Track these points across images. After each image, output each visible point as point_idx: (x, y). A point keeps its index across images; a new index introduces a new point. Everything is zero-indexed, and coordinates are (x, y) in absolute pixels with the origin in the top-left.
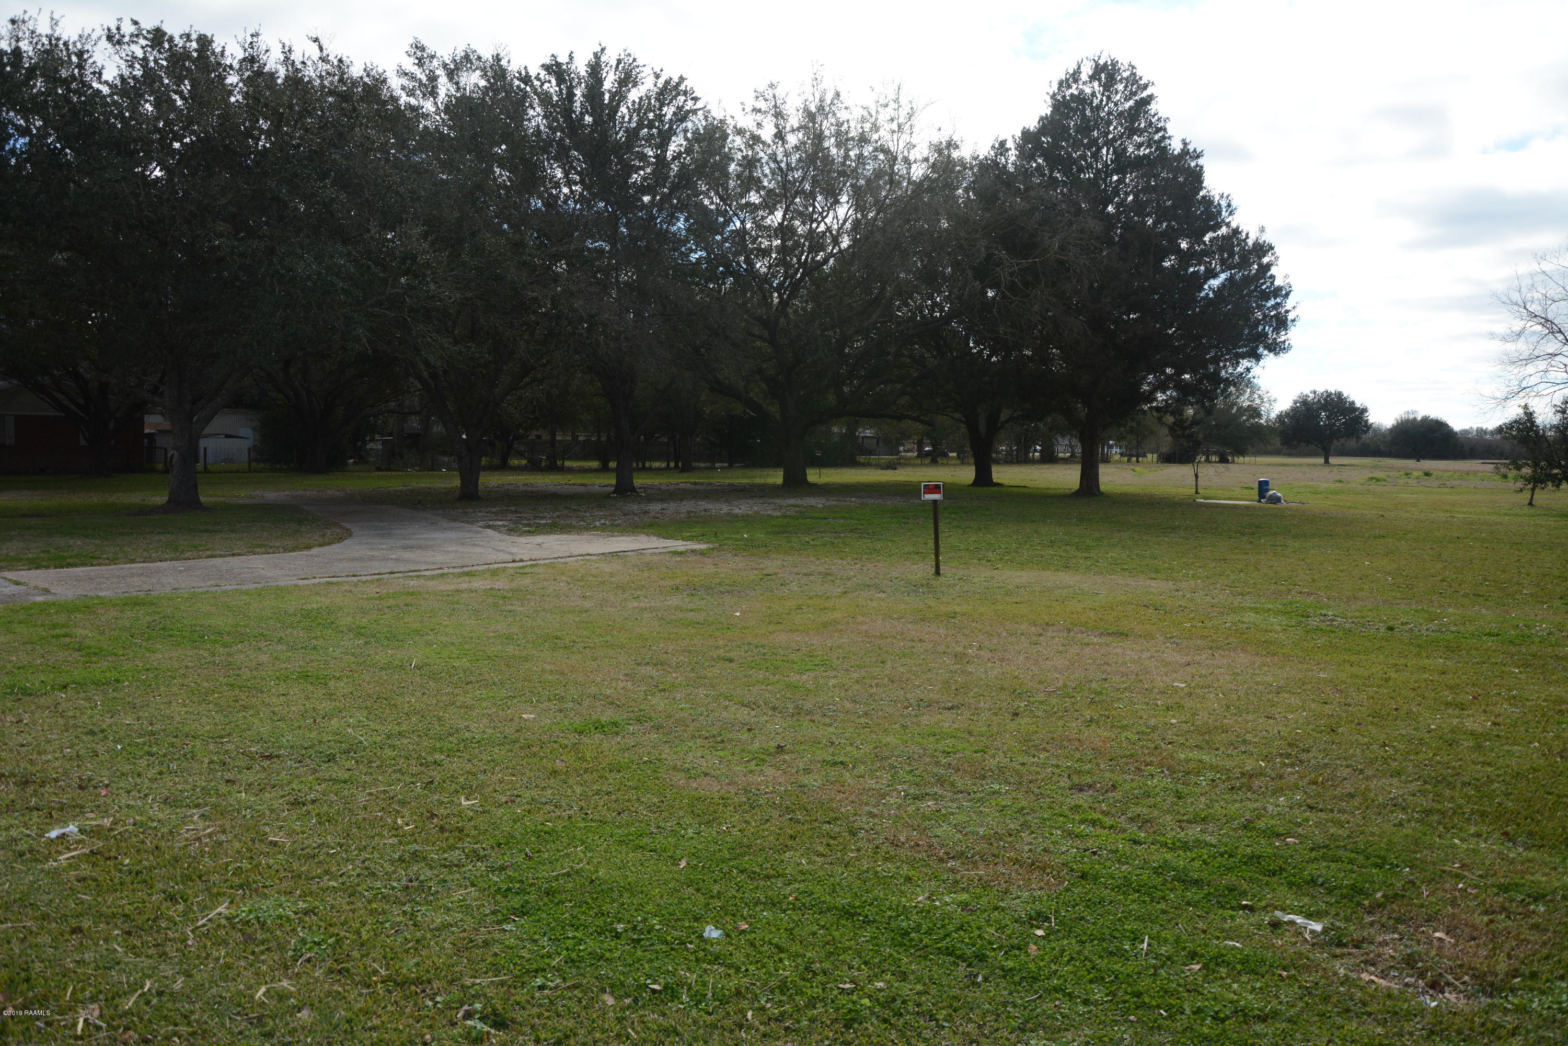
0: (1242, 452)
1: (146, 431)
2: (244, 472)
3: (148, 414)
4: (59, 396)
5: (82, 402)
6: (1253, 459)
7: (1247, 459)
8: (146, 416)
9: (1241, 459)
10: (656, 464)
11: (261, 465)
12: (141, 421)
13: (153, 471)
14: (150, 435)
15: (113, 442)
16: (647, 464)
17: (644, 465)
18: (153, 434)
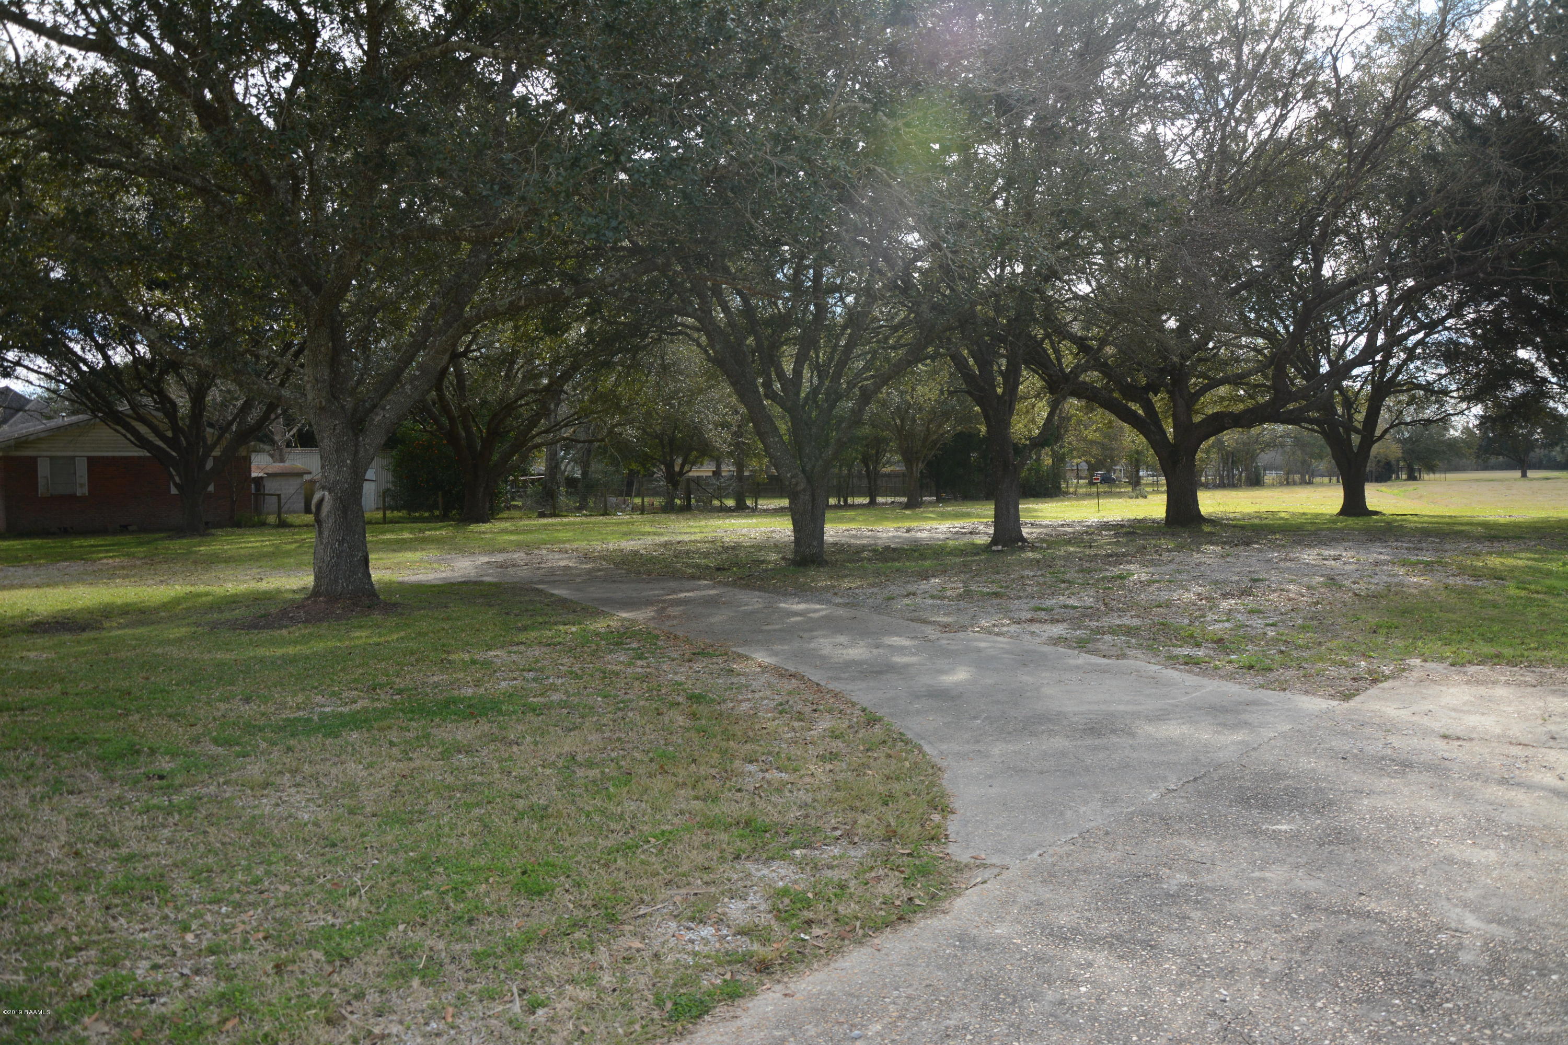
0: (1432, 469)
1: (254, 475)
2: (377, 523)
3: (255, 451)
4: (143, 429)
5: (169, 434)
6: (1443, 475)
7: (1437, 476)
8: (253, 456)
9: (1432, 476)
10: (859, 500)
11: (396, 514)
12: (247, 461)
13: (263, 524)
14: (258, 480)
15: (211, 488)
16: (850, 500)
17: (846, 501)
18: (262, 478)
